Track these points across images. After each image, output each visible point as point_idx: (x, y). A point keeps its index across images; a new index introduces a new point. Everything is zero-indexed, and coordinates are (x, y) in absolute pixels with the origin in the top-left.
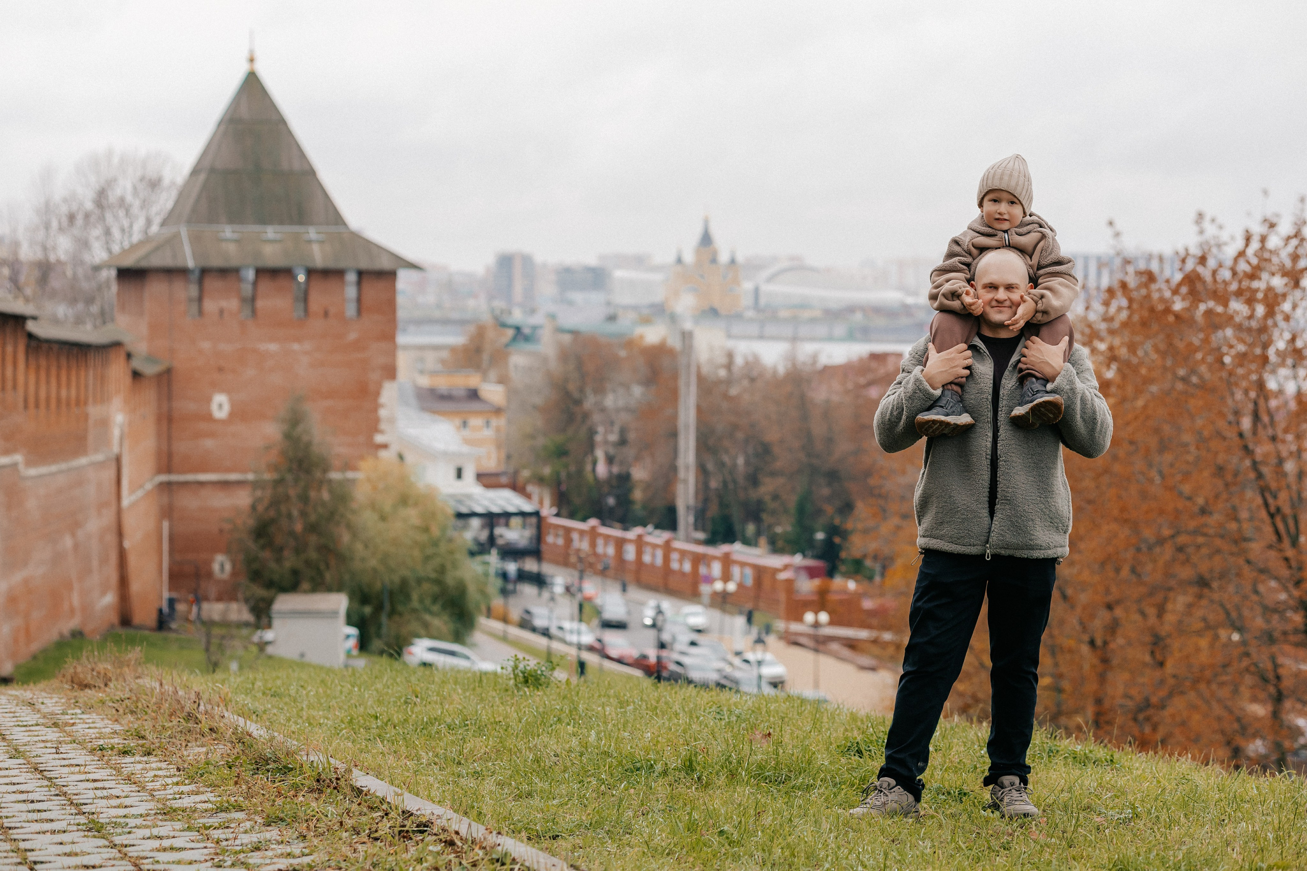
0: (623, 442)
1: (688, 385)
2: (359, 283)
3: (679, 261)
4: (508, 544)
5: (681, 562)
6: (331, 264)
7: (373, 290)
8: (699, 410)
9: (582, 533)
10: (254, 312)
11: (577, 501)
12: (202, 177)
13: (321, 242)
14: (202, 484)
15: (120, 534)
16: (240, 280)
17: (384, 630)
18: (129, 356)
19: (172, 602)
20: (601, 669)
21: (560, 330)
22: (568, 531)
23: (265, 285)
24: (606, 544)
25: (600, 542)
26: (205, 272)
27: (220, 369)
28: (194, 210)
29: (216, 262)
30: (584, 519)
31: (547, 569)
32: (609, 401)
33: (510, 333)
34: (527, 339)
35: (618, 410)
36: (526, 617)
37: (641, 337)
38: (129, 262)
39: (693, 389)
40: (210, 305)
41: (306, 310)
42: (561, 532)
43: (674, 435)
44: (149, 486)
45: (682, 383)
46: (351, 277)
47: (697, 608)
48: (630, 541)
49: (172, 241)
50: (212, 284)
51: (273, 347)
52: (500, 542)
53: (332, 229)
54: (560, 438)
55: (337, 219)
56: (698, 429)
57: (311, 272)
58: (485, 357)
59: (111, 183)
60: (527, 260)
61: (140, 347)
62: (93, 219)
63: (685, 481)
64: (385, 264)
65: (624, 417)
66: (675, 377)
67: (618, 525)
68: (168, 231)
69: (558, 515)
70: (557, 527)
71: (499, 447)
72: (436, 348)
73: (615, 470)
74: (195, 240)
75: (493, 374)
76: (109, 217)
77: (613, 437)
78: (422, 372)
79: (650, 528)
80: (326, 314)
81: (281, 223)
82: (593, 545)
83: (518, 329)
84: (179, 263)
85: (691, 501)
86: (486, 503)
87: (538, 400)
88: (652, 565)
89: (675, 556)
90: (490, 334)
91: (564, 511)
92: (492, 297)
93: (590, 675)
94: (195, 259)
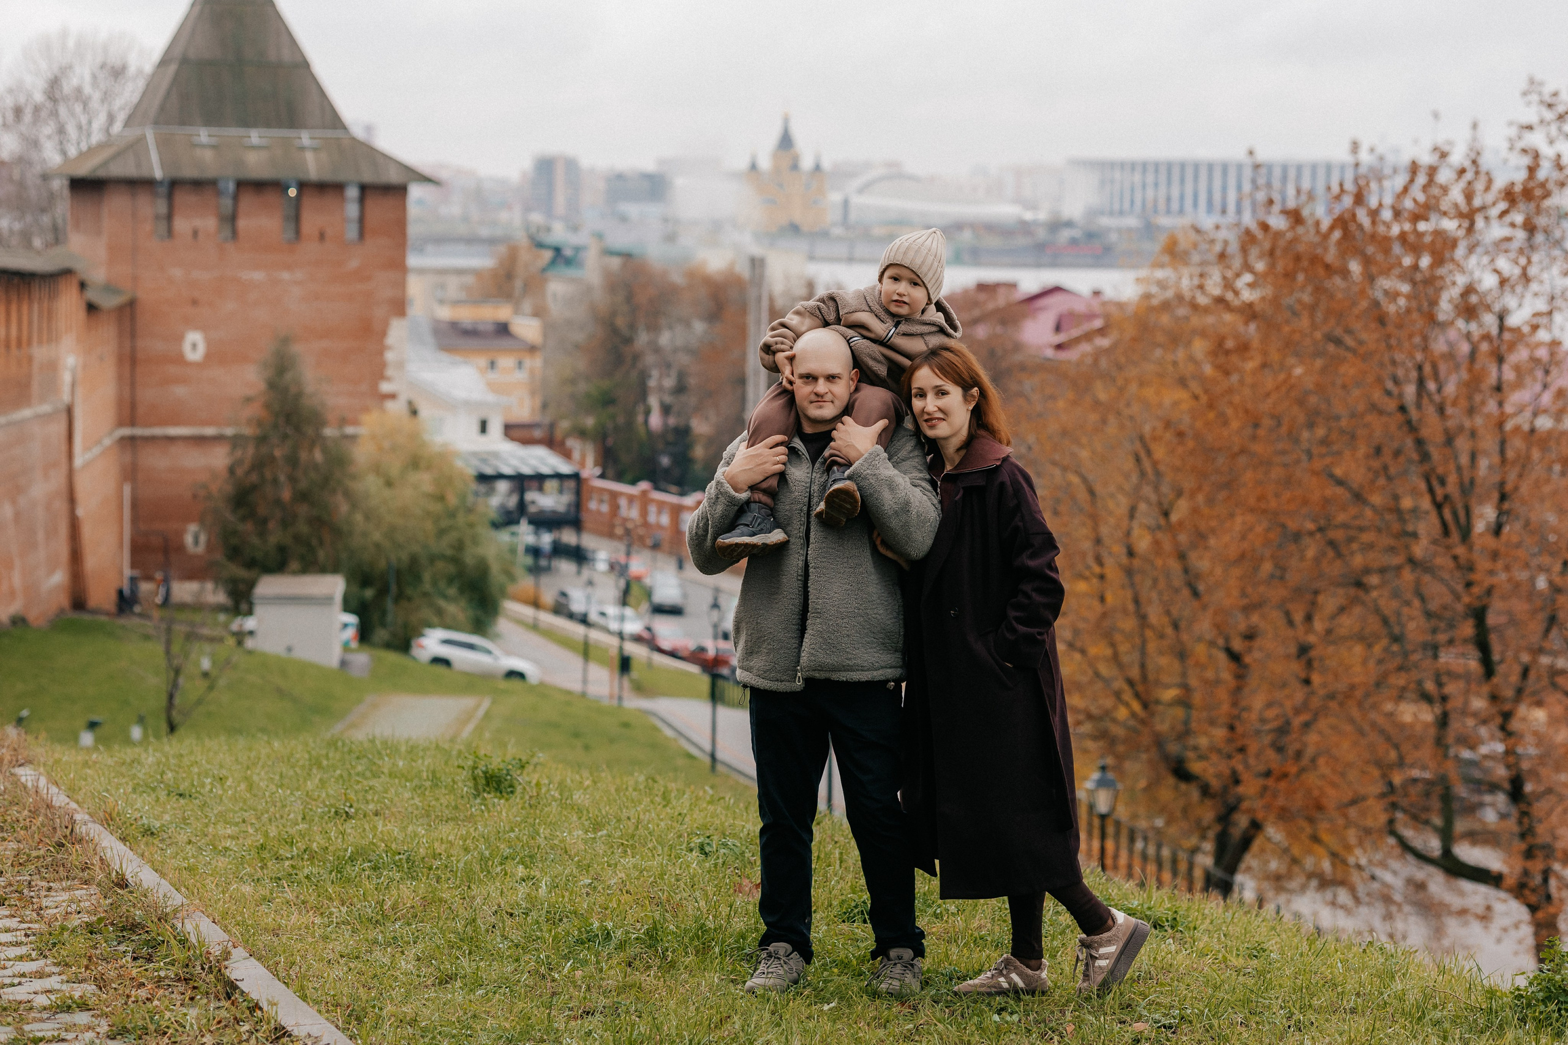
0: (680, 389)
1: (758, 323)
2: (362, 200)
3: (754, 167)
4: (542, 512)
6: (327, 176)
7: (378, 209)
9: (631, 499)
10: (235, 233)
11: (625, 458)
12: (172, 68)
13: (315, 150)
14: (172, 439)
15: (72, 500)
16: (219, 193)
17: (390, 618)
18: (83, 285)
19: (133, 580)
20: (650, 665)
21: (609, 252)
22: (614, 496)
23: (248, 201)
24: (659, 512)
25: (652, 509)
26: (174, 185)
27: (195, 302)
28: (162, 108)
29: (188, 172)
30: (633, 482)
31: (588, 541)
32: (665, 339)
33: (548, 255)
34: (569, 262)
35: (675, 350)
36: (562, 600)
37: (704, 262)
38: (83, 170)
40: (182, 225)
41: (298, 232)
42: (606, 497)
43: (741, 381)
44: (107, 442)
45: (751, 320)
46: (352, 193)
49: (136, 146)
50: (182, 198)
51: (258, 276)
52: (532, 509)
53: (330, 133)
54: (606, 384)
55: (335, 121)
57: (302, 186)
58: (518, 284)
59: (66, 69)
60: (571, 165)
61: (98, 275)
62: (44, 114)
64: (393, 177)
65: (684, 359)
66: (743, 310)
67: (674, 488)
68: (134, 133)
69: (602, 476)
70: (602, 490)
71: (533, 393)
72: (460, 272)
73: (672, 421)
74: (163, 144)
75: (527, 305)
76: (62, 110)
77: (669, 382)
78: (441, 302)
80: (322, 236)
81: (268, 125)
82: (644, 513)
83: (557, 250)
84: (144, 173)
86: (515, 462)
87: (579, 337)
90: (524, 256)
91: (610, 472)
92: (527, 209)
93: (635, 674)
94: (163, 168)
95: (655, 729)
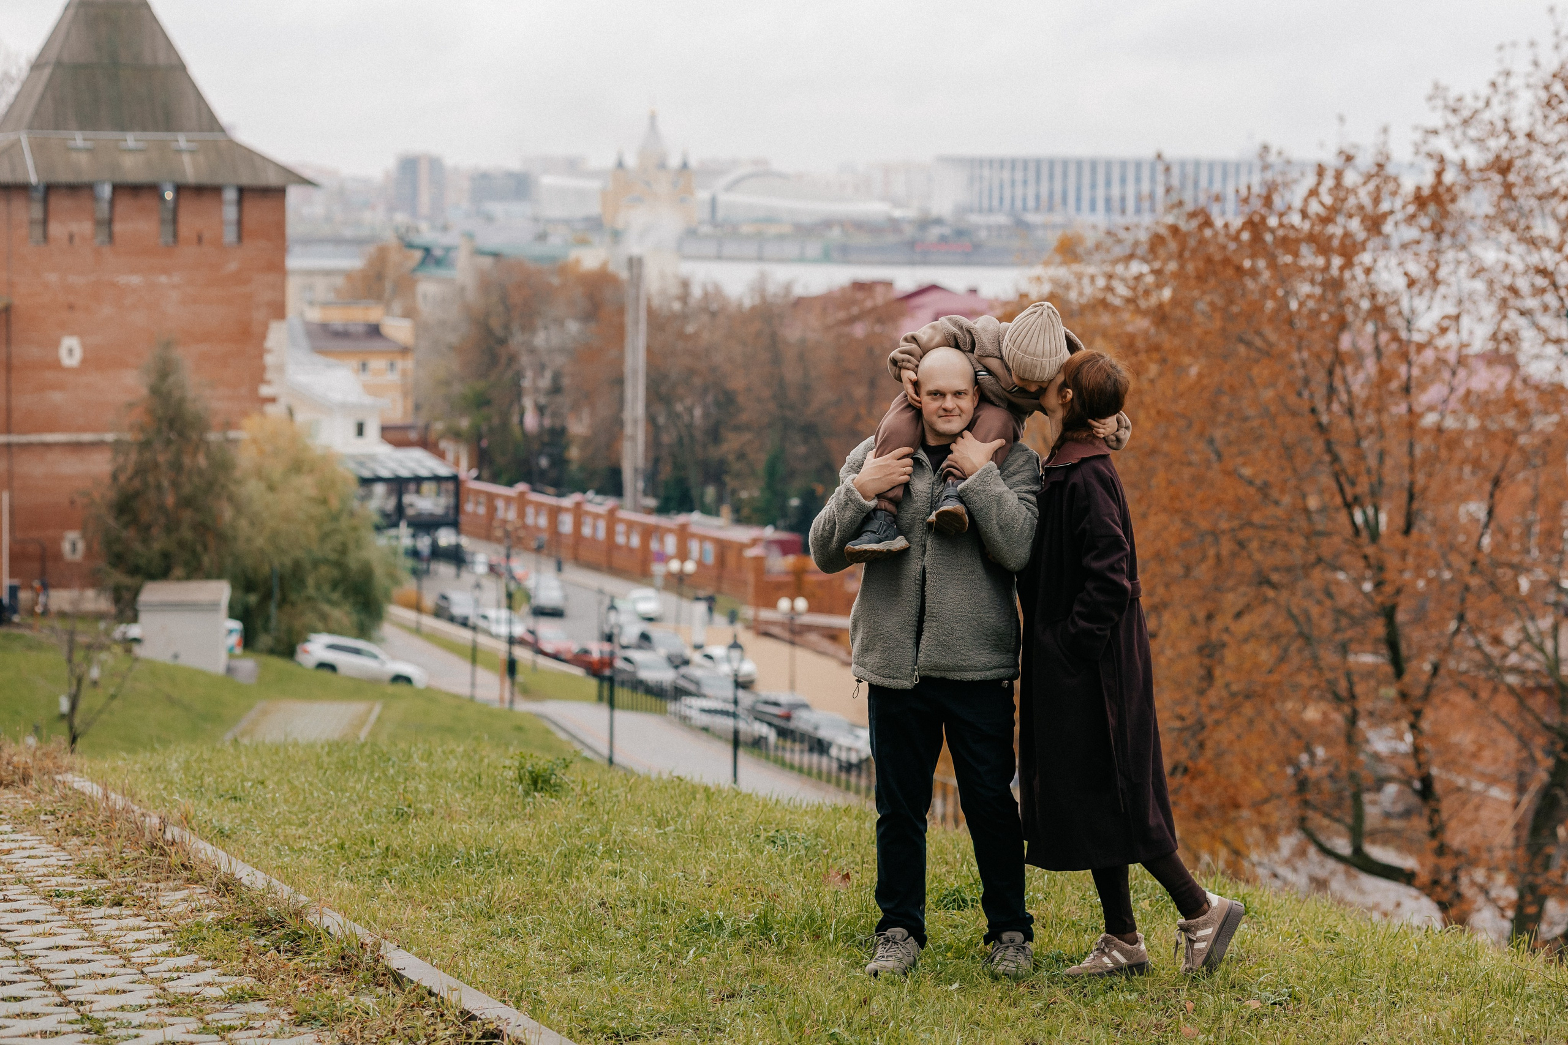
0: (556, 389)
1: (636, 322)
2: (240, 202)
3: (620, 165)
4: (419, 515)
5: (628, 536)
6: (205, 179)
7: (256, 211)
8: (649, 350)
9: (508, 500)
10: (111, 236)
11: (501, 460)
12: (47, 72)
13: (192, 152)
14: (48, 446)
16: (95, 198)
17: (273, 623)
19: (13, 591)
20: (534, 667)
21: (480, 252)
22: (491, 497)
23: (125, 204)
24: (537, 514)
25: (530, 511)
26: (50, 189)
27: (71, 307)
28: (37, 113)
29: (64, 176)
30: (510, 484)
31: (467, 542)
32: (540, 339)
33: (418, 255)
34: (439, 262)
35: (551, 351)
36: (443, 603)
37: (578, 261)
39: (643, 327)
40: (56, 229)
41: (175, 235)
42: (483, 499)
43: (619, 381)
45: (629, 319)
46: (230, 195)
47: (649, 592)
48: (567, 510)
49: (11, 151)
50: (58, 202)
51: (135, 280)
52: (410, 512)
53: (208, 136)
54: (481, 385)
55: (211, 123)
56: (648, 376)
57: (179, 189)
58: (388, 285)
60: (435, 164)
63: (633, 438)
64: (272, 179)
65: (560, 360)
66: (621, 311)
67: (551, 490)
68: (6, 137)
69: (478, 478)
70: (478, 492)
71: (405, 395)
72: (328, 273)
73: (547, 422)
74: (38, 148)
75: (397, 306)
77: (545, 382)
78: (311, 303)
79: (590, 494)
80: (200, 240)
81: (144, 129)
82: (522, 514)
83: (427, 250)
84: (19, 178)
85: (641, 463)
86: (392, 465)
87: (453, 338)
88: (594, 539)
89: (620, 528)
90: (394, 257)
91: (486, 473)
92: (392, 209)
93: (520, 677)
94: (38, 174)
95: (548, 732)
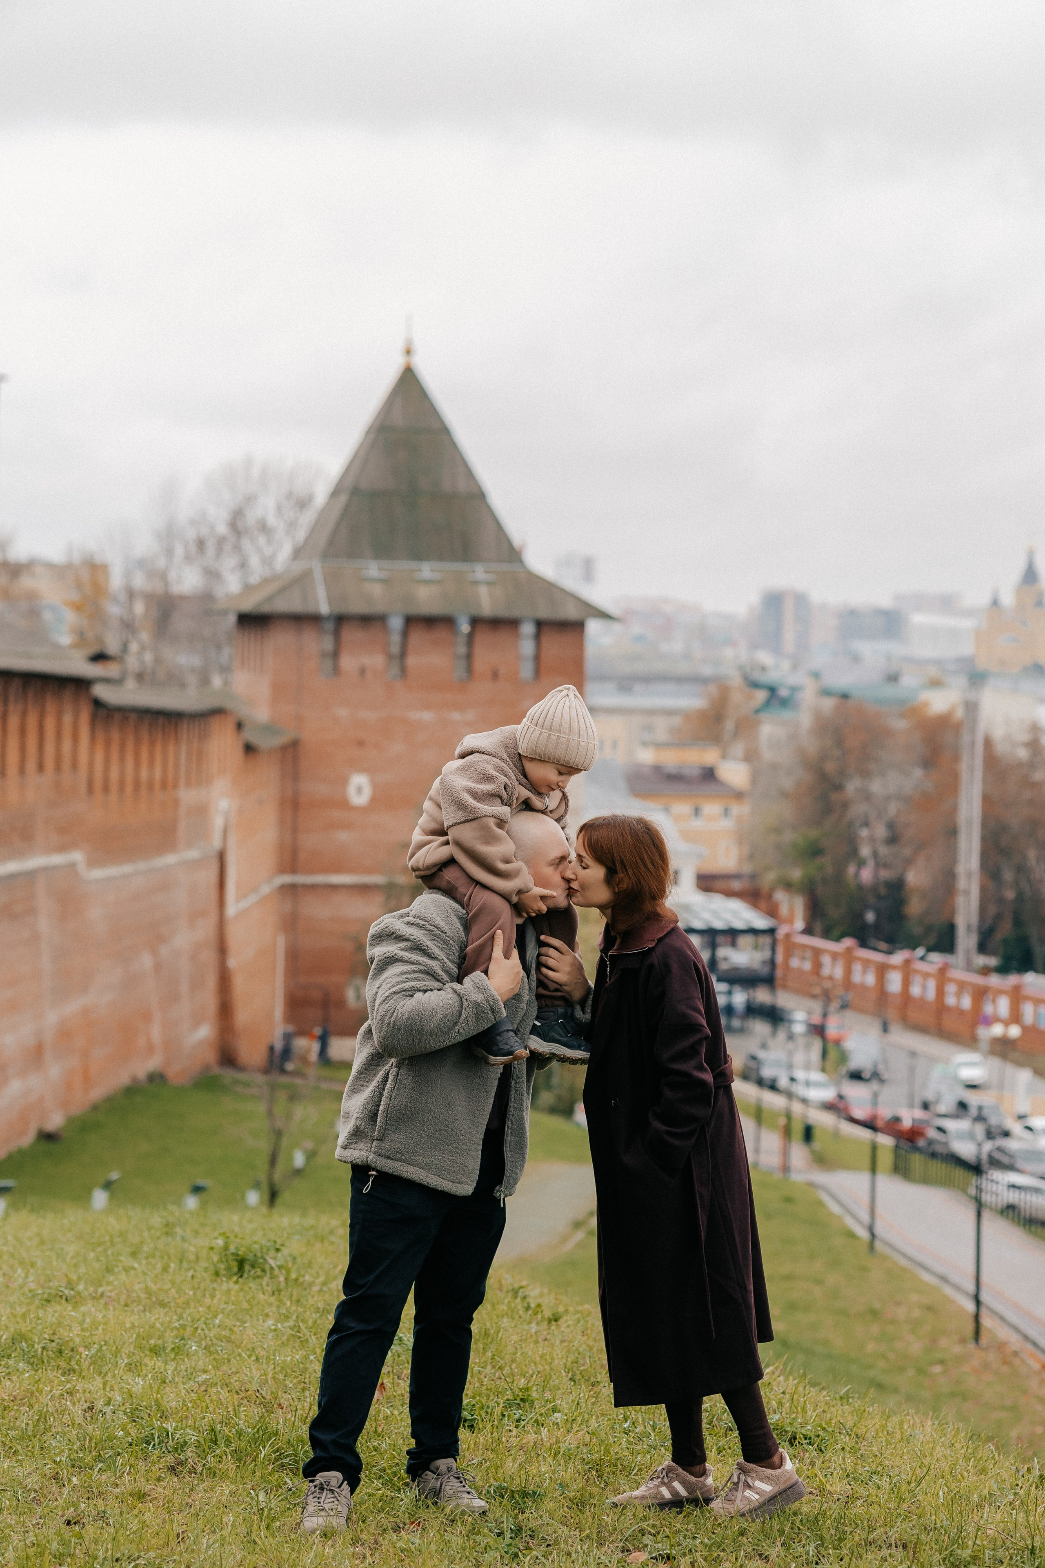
0: (893, 839)
1: (972, 770)
2: (538, 636)
3: (995, 603)
4: (735, 969)
5: (959, 994)
6: (501, 612)
7: (554, 645)
8: (986, 799)
9: (835, 956)
10: (403, 670)
11: (834, 913)
12: (343, 499)
13: (489, 584)
14: (334, 888)
15: (222, 949)
16: (385, 629)
17: (555, 1080)
18: (239, 726)
19: (288, 1038)
20: (836, 1134)
21: (826, 692)
22: (817, 953)
23: (417, 637)
24: (864, 972)
25: (857, 968)
26: (340, 620)
27: (361, 743)
28: (332, 541)
29: (357, 607)
30: (838, 939)
31: (783, 999)
32: (876, 787)
33: (761, 696)
34: (785, 703)
35: (888, 798)
36: (753, 1064)
37: (926, 704)
38: (248, 605)
39: (979, 774)
40: (348, 662)
41: (469, 669)
42: (809, 954)
43: (952, 832)
44: (266, 889)
45: (964, 767)
46: (528, 629)
47: (974, 1057)
48: (894, 967)
49: (302, 580)
50: (350, 634)
51: (427, 716)
52: (723, 966)
53: (505, 567)
54: (813, 833)
55: (513, 555)
56: (984, 825)
57: (475, 622)
58: (729, 725)
59: (250, 499)
60: (801, 600)
61: (261, 713)
62: (228, 547)
63: (967, 893)
64: (571, 612)
65: (893, 809)
66: (956, 758)
67: (883, 945)
68: (299, 567)
69: (808, 931)
70: (804, 947)
71: (740, 842)
72: (669, 713)
73: (885, 874)
74: (332, 579)
75: (738, 749)
76: (247, 545)
77: (881, 831)
78: (645, 744)
79: (920, 951)
80: (495, 675)
81: (441, 558)
82: (848, 971)
83: (772, 690)
84: (310, 609)
85: (974, 919)
86: (707, 916)
87: (787, 783)
88: (922, 1000)
89: (951, 988)
90: (736, 698)
91: (818, 926)
92: (754, 646)
93: (817, 1145)
94: (330, 603)
95: (820, 1204)
